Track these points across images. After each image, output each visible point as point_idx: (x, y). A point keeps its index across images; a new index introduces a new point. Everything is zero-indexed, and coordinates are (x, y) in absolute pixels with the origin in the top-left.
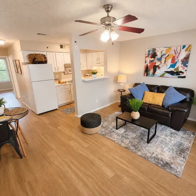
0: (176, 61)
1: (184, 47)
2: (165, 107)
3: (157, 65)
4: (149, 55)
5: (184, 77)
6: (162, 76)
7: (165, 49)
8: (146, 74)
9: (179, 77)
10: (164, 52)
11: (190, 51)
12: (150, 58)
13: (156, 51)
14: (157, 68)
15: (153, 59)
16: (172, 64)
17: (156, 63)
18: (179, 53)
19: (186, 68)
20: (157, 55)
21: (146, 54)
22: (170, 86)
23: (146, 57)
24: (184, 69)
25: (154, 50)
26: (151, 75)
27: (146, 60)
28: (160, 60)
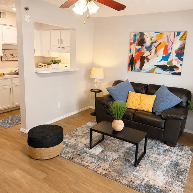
0: (169, 52)
1: (179, 33)
2: (157, 114)
3: (145, 55)
4: (135, 41)
5: (179, 74)
6: (152, 71)
7: (155, 34)
8: (130, 69)
9: (172, 74)
10: (154, 39)
11: (185, 40)
12: (137, 45)
13: (145, 36)
14: (146, 61)
15: (140, 47)
16: (164, 55)
17: (144, 53)
18: (172, 41)
19: (181, 62)
20: (145, 42)
21: (131, 40)
22: (162, 85)
23: (131, 44)
24: (178, 63)
25: (142, 34)
26: (137, 69)
27: (130, 48)
28: (149, 49)
